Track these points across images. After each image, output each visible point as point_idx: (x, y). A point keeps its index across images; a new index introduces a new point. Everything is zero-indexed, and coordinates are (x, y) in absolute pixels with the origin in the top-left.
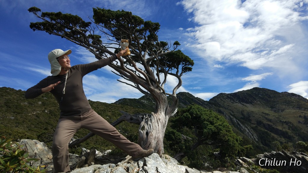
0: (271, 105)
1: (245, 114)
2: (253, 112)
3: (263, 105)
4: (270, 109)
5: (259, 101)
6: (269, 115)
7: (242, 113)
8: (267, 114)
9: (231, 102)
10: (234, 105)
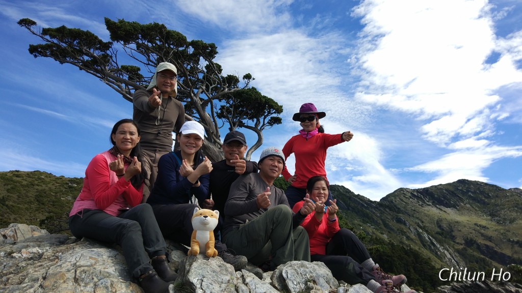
0: (490, 212)
1: (444, 226)
2: (457, 222)
3: (476, 210)
4: (489, 218)
5: (469, 203)
6: (488, 228)
7: (439, 223)
8: (484, 227)
9: (419, 205)
10: (425, 210)
